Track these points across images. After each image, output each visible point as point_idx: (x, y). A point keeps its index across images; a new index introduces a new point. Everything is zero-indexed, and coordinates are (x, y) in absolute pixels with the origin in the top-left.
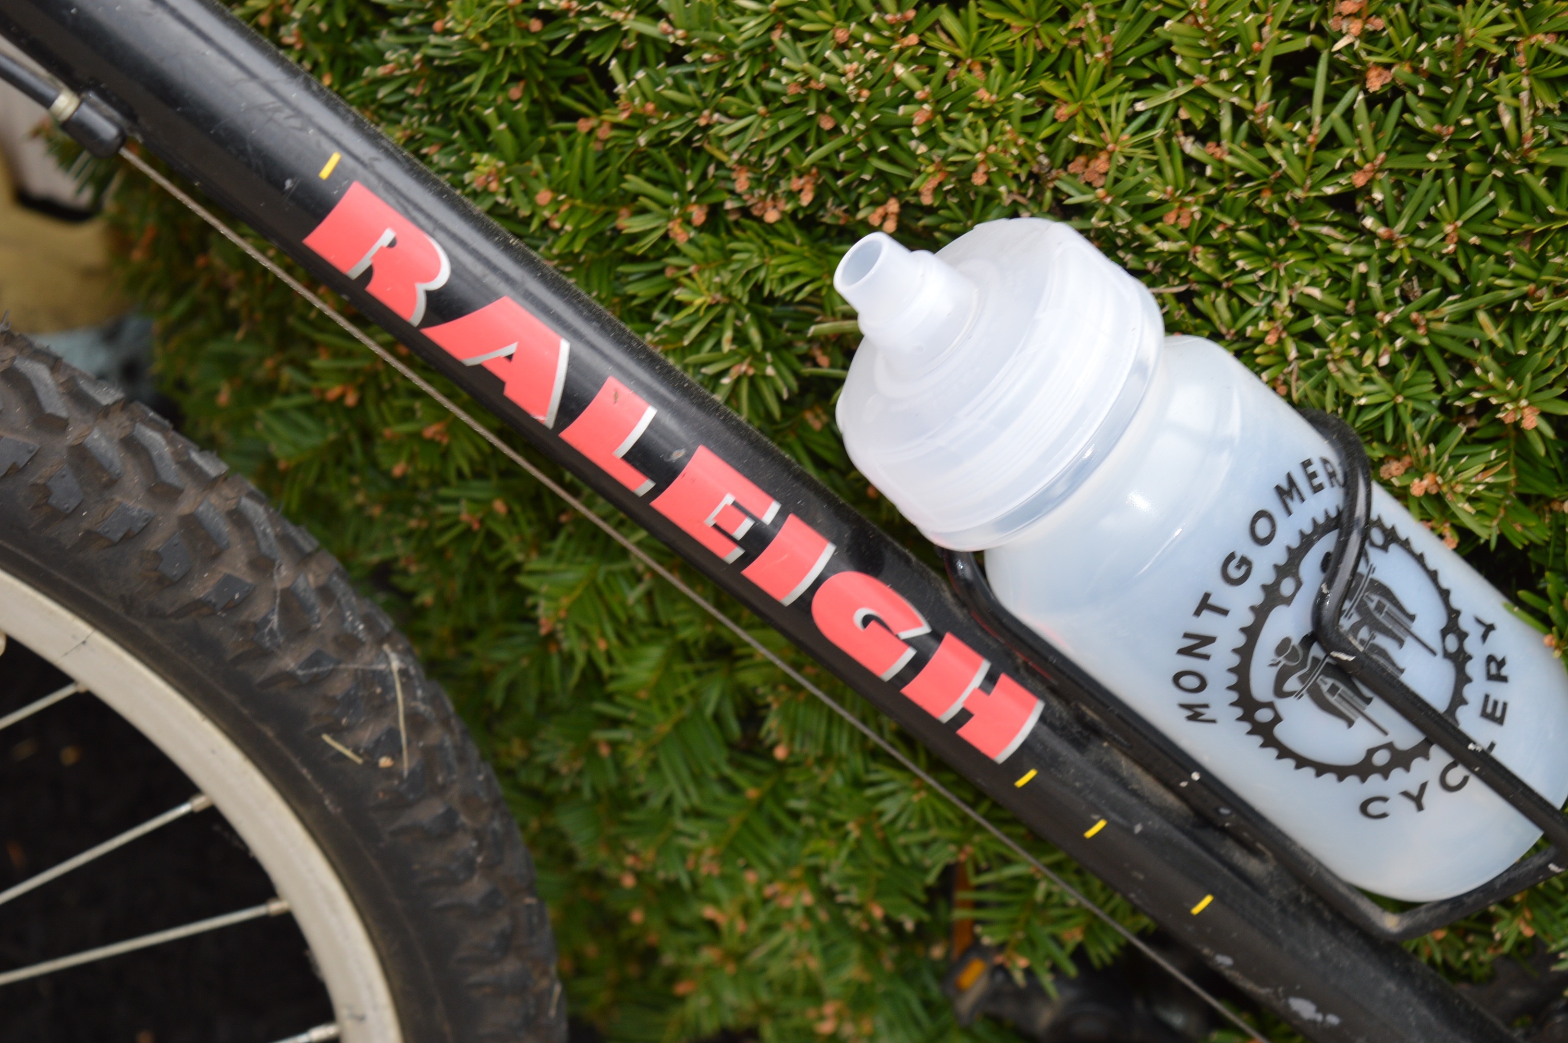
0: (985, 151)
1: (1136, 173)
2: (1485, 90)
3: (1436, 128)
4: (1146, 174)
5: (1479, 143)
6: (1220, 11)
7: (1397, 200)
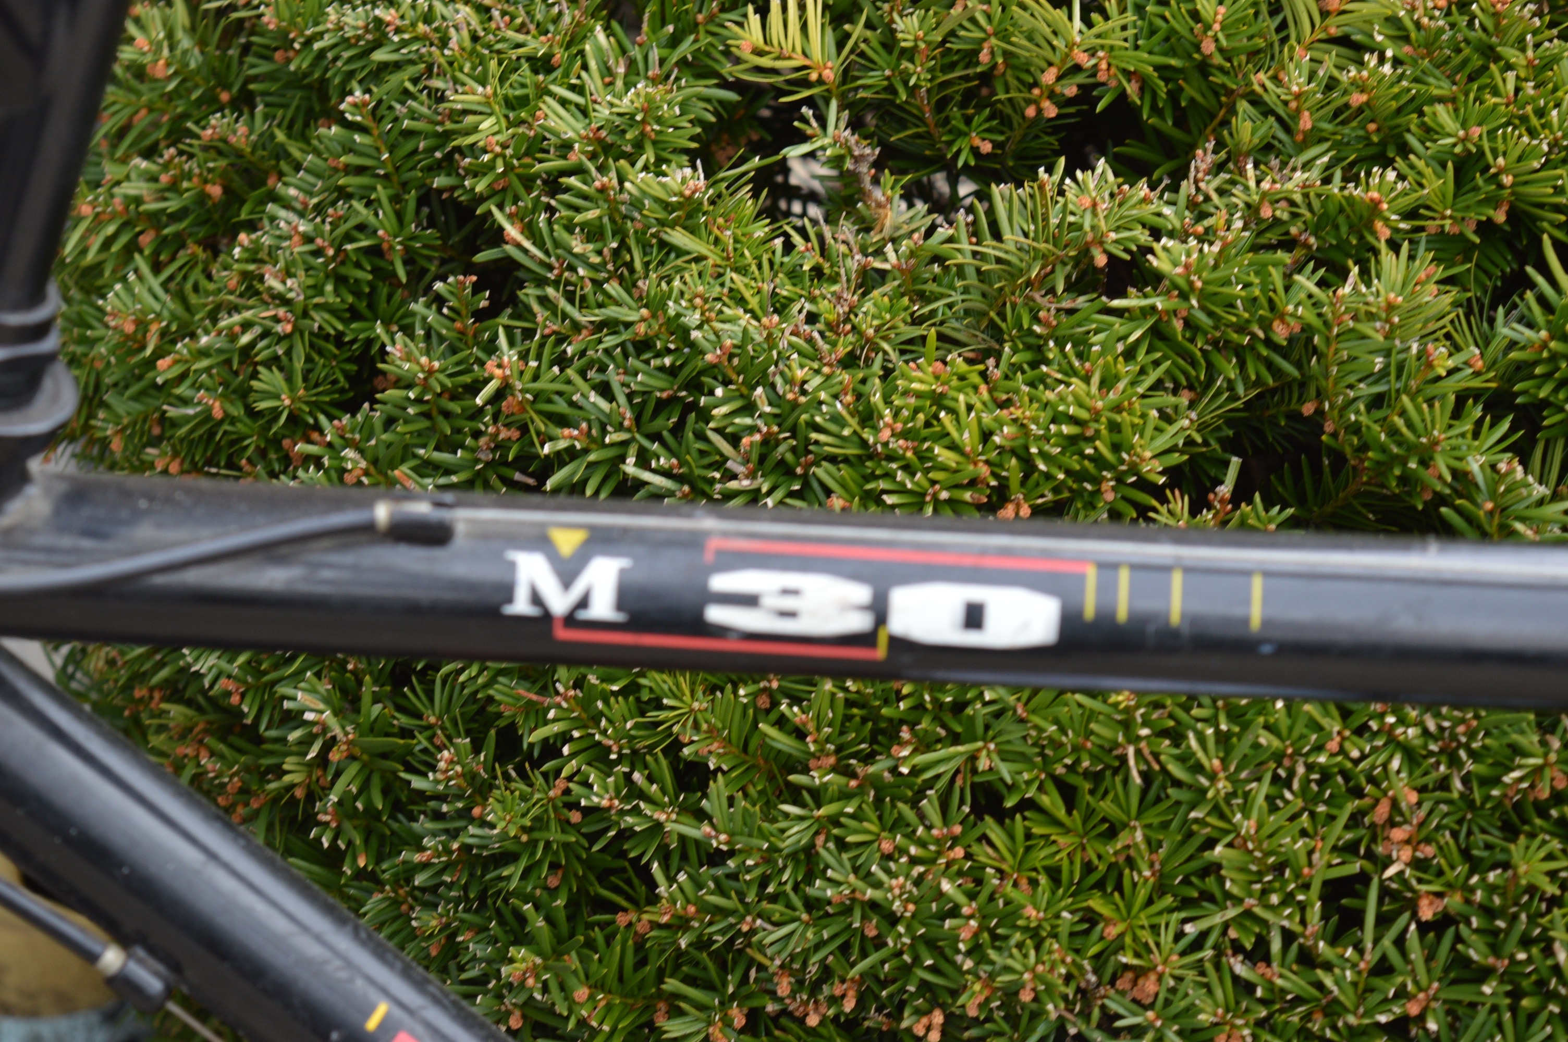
0: (1033, 970)
1: (1186, 995)
2: (1539, 925)
3: (1491, 960)
4: (1197, 996)
5: (1534, 977)
6: (1270, 836)
7: (1452, 1027)
